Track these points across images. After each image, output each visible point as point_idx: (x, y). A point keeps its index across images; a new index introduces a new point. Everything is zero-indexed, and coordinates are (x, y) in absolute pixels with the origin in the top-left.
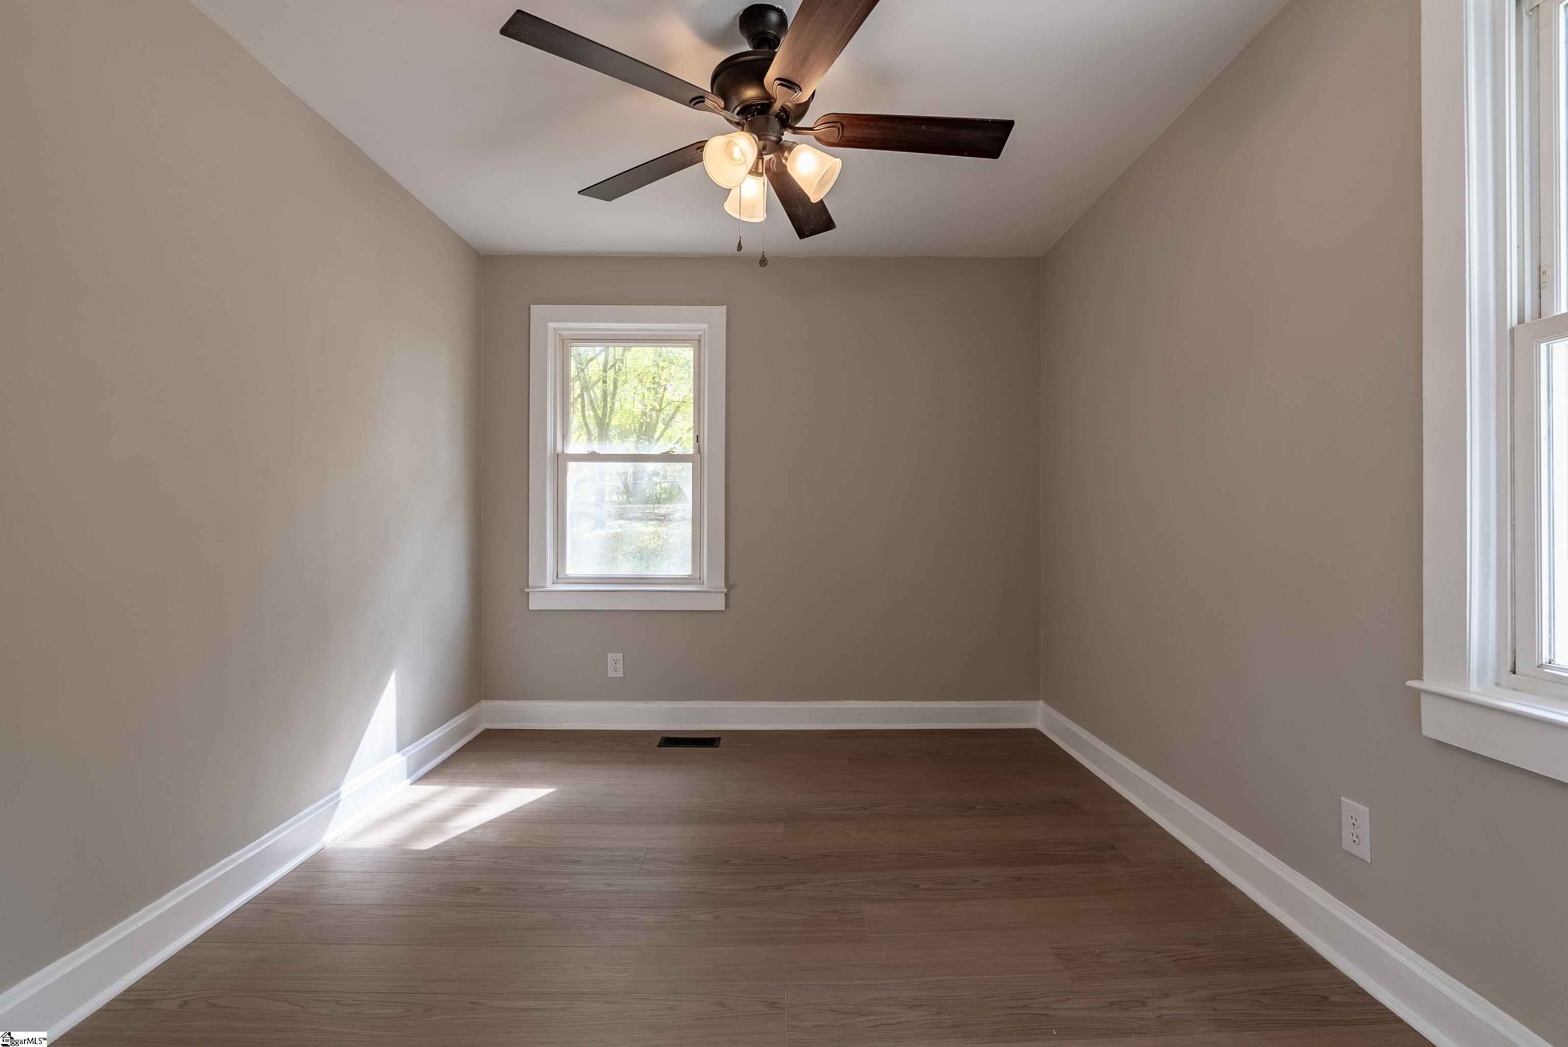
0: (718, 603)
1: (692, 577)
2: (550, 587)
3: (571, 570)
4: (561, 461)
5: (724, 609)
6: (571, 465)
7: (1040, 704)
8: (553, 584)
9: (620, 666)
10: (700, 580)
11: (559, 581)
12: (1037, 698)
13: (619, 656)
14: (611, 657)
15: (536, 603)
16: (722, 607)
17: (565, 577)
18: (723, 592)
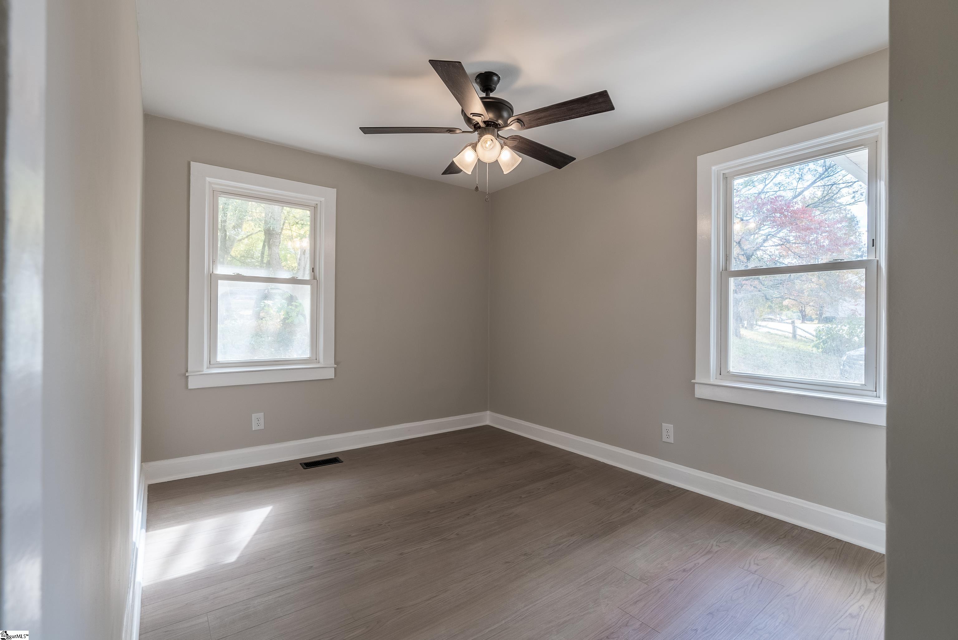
0: (330, 374)
1: (311, 359)
2: (206, 371)
3: (220, 358)
4: (213, 279)
5: (334, 378)
6: (220, 282)
7: (488, 412)
8: (207, 368)
9: (262, 421)
10: (317, 360)
11: (211, 366)
12: (486, 410)
13: (261, 415)
14: (254, 416)
15: (193, 384)
16: (332, 376)
17: (216, 363)
18: (333, 367)
